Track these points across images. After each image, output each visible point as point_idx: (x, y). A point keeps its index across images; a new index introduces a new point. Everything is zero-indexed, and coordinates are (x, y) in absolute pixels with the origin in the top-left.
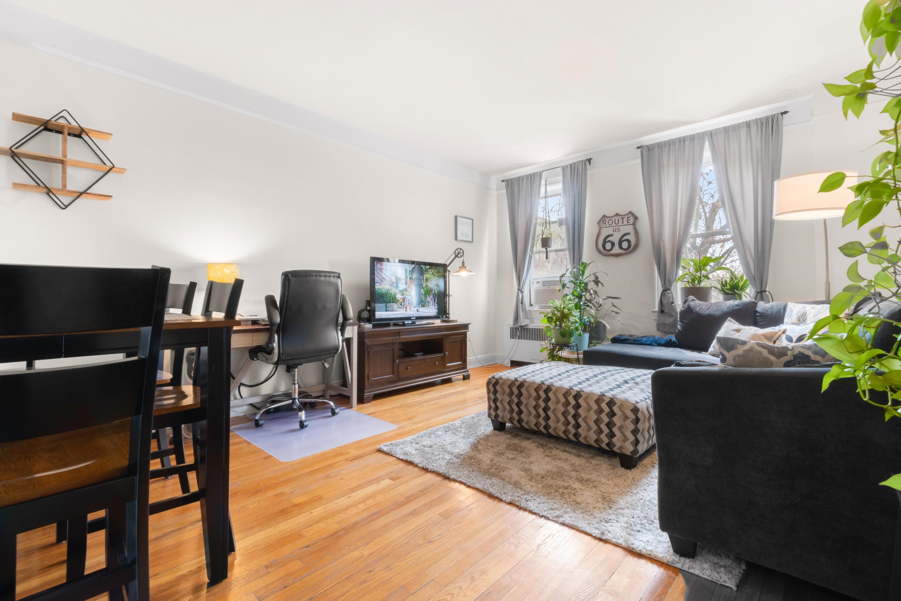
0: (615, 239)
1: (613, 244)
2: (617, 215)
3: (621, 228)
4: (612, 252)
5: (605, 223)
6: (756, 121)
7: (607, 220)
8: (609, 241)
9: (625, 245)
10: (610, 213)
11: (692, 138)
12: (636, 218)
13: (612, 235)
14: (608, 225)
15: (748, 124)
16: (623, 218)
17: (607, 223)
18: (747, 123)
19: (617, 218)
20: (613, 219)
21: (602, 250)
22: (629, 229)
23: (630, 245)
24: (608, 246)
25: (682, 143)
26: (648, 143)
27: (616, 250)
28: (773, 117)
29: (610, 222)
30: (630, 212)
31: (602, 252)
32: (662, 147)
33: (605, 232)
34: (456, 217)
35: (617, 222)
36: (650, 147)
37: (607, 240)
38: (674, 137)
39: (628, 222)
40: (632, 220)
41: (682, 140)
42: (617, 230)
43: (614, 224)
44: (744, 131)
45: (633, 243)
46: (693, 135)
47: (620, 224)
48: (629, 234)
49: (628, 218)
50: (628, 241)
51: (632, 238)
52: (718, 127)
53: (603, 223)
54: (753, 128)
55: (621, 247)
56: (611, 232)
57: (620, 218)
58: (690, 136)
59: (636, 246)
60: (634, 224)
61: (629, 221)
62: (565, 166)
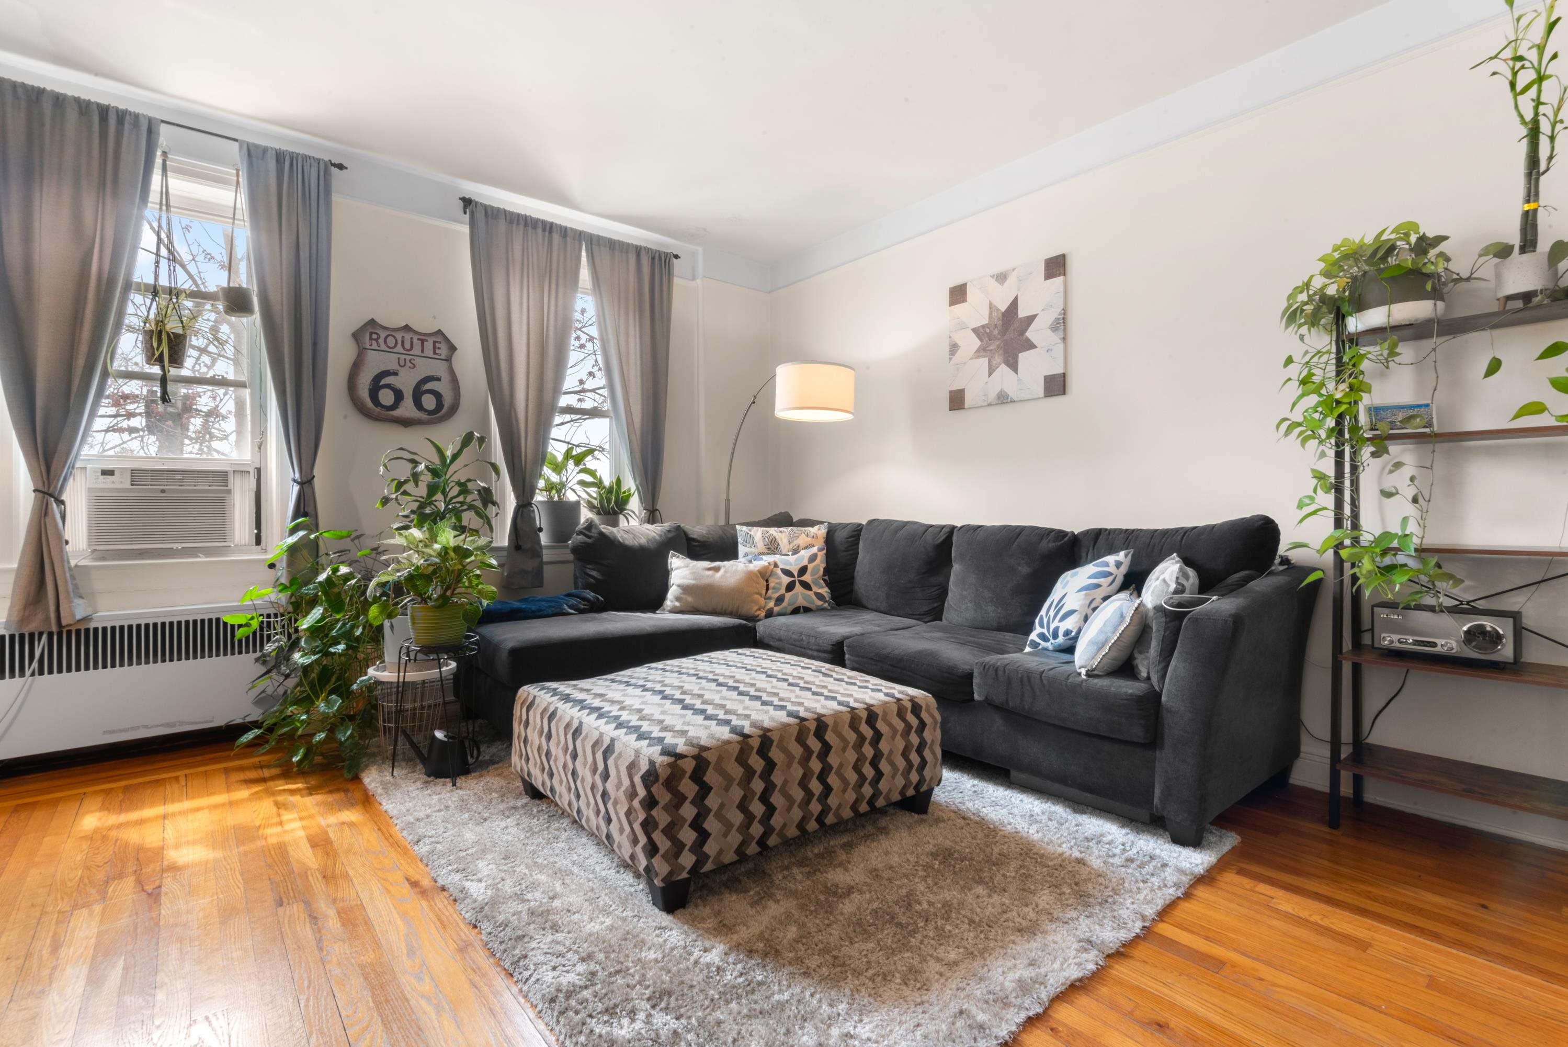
0: (406, 381)
1: (399, 396)
2: (407, 328)
3: (418, 361)
4: (396, 413)
5: (376, 340)
6: (648, 250)
7: (383, 335)
8: (388, 386)
9: (429, 402)
10: (391, 318)
11: (565, 232)
12: (453, 349)
13: (395, 374)
14: (383, 347)
15: (638, 250)
16: (423, 341)
17: (381, 341)
18: (637, 247)
19: (408, 337)
20: (399, 336)
21: (370, 404)
22: (438, 368)
23: (440, 405)
24: (386, 397)
25: (547, 234)
26: (487, 203)
27: (407, 409)
28: (666, 254)
29: (391, 341)
30: (439, 332)
31: (370, 409)
32: (511, 222)
33: (376, 362)
35: (407, 346)
36: (489, 212)
37: (383, 382)
38: (535, 215)
39: (435, 353)
40: (443, 351)
41: (549, 228)
42: (408, 364)
43: (399, 348)
44: (632, 258)
45: (447, 401)
46: (566, 228)
47: (417, 350)
48: (438, 379)
49: (435, 343)
50: (437, 395)
51: (443, 387)
52: (601, 234)
53: (371, 339)
54: (645, 261)
55: (418, 404)
56: (392, 365)
57: (415, 338)
58: (561, 227)
59: (454, 409)
60: (448, 360)
61: (437, 351)
62: (257, 147)
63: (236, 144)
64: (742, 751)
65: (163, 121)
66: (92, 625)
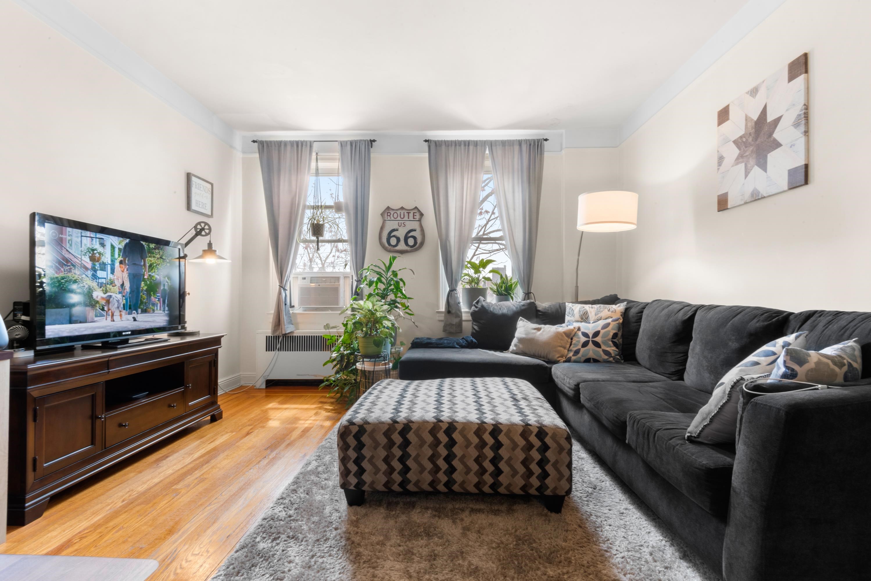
0: (401, 233)
1: (398, 240)
2: (402, 208)
3: (407, 223)
4: (397, 248)
5: (390, 216)
6: (526, 141)
7: (392, 212)
8: (394, 236)
9: (411, 242)
10: (396, 205)
11: (476, 143)
12: (422, 215)
13: (397, 230)
14: (392, 219)
15: (520, 143)
16: (408, 213)
17: (392, 216)
18: (519, 141)
19: (402, 212)
20: (398, 212)
21: (387, 245)
22: (415, 225)
23: (416, 243)
24: (393, 241)
25: (467, 147)
26: (436, 139)
27: (402, 246)
28: (538, 140)
29: (395, 215)
30: (416, 208)
31: (387, 247)
32: (448, 146)
33: (390, 225)
34: (189, 176)
35: (402, 216)
36: (437, 143)
37: (392, 235)
38: (460, 139)
39: (414, 218)
40: (417, 217)
41: (467, 144)
42: (403, 225)
43: (399, 218)
44: (517, 148)
45: (419, 241)
46: (477, 141)
47: (406, 218)
48: (415, 230)
49: (414, 213)
50: (414, 238)
51: (417, 234)
52: (497, 139)
53: (388, 215)
54: (524, 147)
55: (406, 243)
56: (396, 227)
57: (406, 212)
58: (474, 141)
59: (422, 244)
60: (420, 220)
61: (415, 217)
62: (344, 141)
63: (337, 143)
64: (388, 430)
65: (314, 141)
66: (294, 335)
